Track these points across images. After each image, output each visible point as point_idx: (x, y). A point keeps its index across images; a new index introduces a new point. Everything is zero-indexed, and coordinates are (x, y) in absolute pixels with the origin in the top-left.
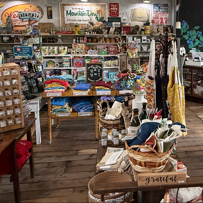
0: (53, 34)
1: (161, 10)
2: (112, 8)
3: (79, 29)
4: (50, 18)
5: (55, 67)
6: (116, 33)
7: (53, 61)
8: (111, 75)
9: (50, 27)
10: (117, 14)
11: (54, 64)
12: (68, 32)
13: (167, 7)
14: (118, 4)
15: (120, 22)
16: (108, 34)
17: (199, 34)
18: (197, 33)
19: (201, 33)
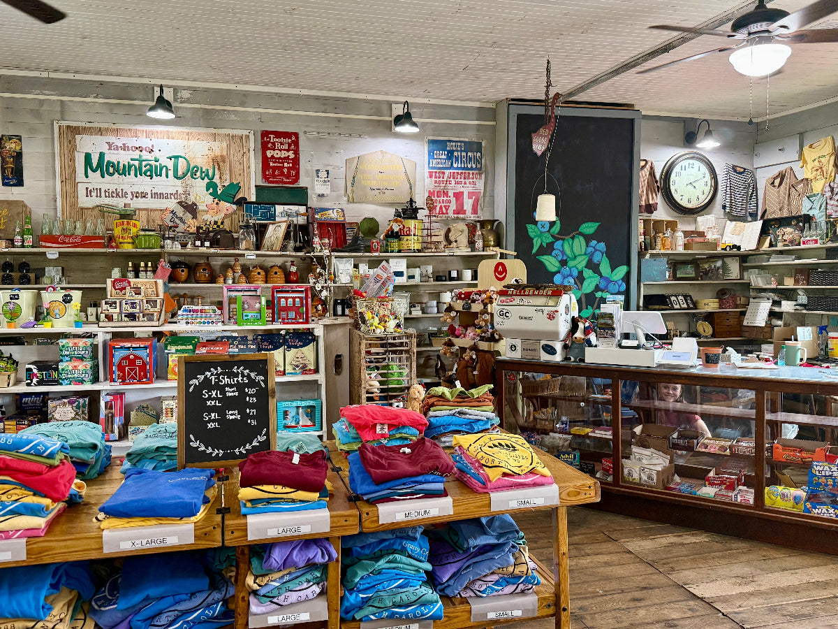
0: (23, 246)
1: (455, 165)
2: (274, 150)
3: (135, 226)
4: (15, 181)
5: (18, 382)
6: (291, 244)
7: (10, 357)
8: (286, 413)
9: (10, 219)
10: (293, 173)
11: (16, 370)
12: (89, 238)
13: (479, 154)
14: (296, 135)
15: (306, 205)
16: (258, 247)
17: (596, 250)
18: (590, 249)
19: (602, 246)
